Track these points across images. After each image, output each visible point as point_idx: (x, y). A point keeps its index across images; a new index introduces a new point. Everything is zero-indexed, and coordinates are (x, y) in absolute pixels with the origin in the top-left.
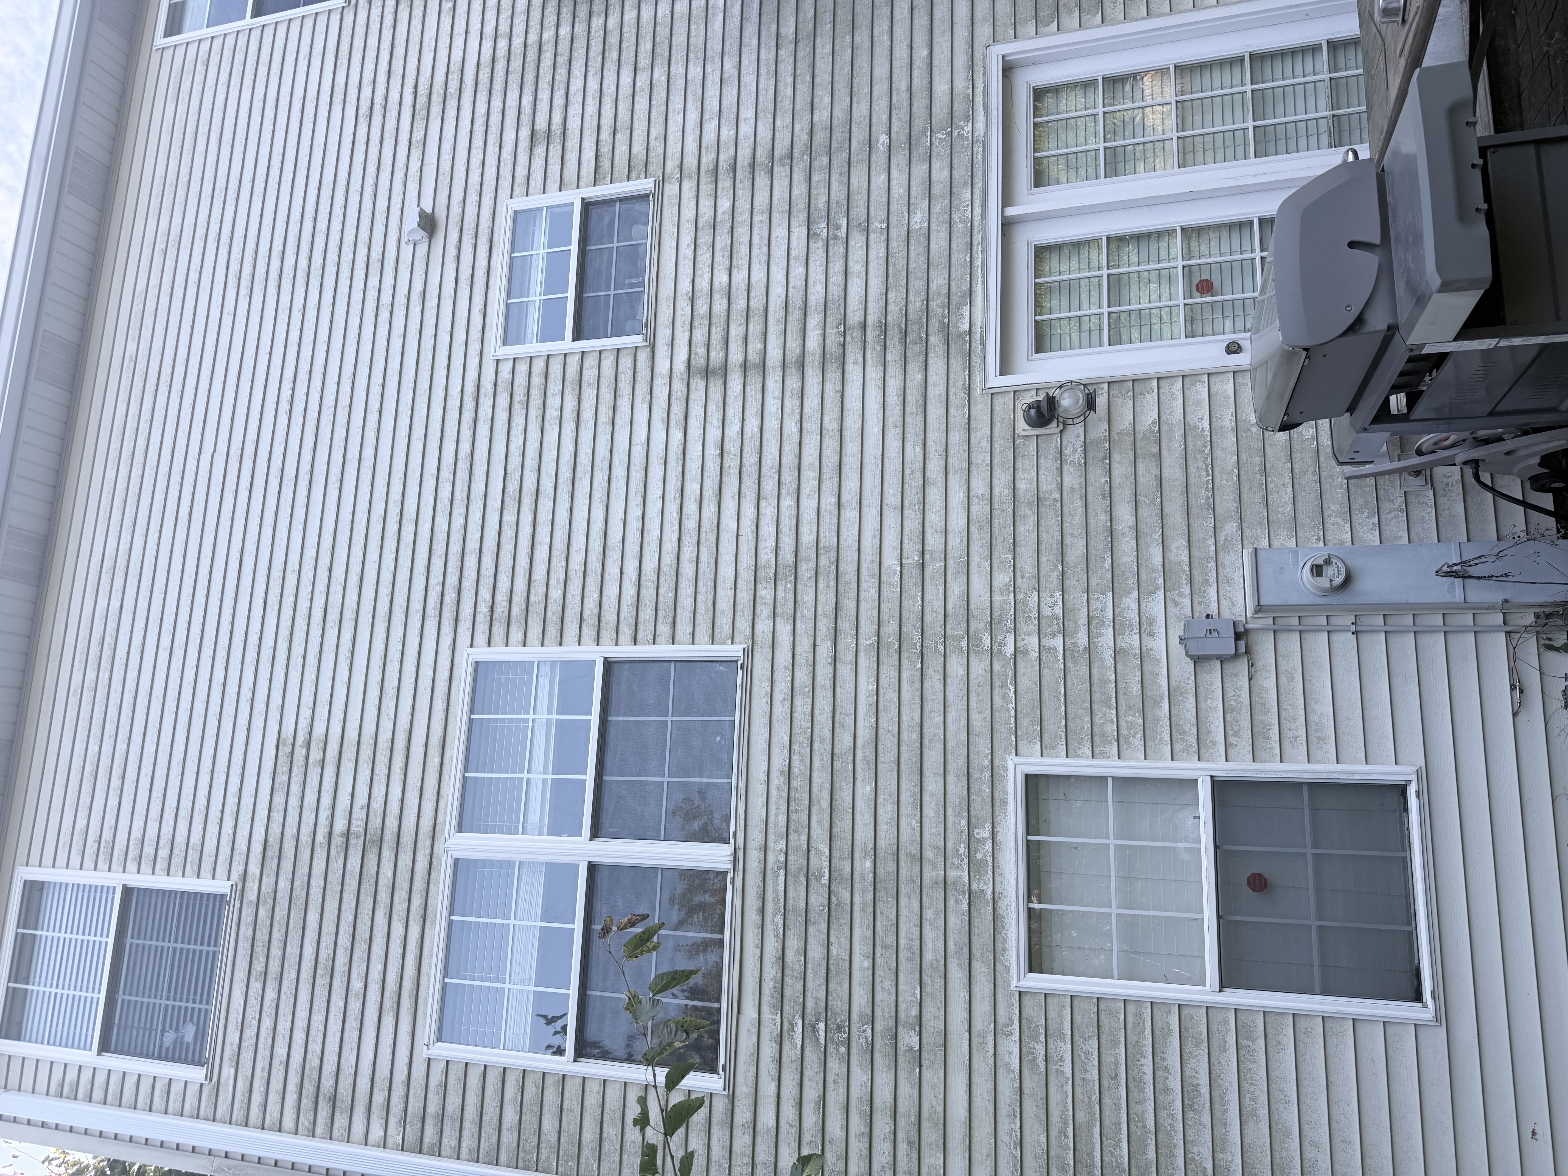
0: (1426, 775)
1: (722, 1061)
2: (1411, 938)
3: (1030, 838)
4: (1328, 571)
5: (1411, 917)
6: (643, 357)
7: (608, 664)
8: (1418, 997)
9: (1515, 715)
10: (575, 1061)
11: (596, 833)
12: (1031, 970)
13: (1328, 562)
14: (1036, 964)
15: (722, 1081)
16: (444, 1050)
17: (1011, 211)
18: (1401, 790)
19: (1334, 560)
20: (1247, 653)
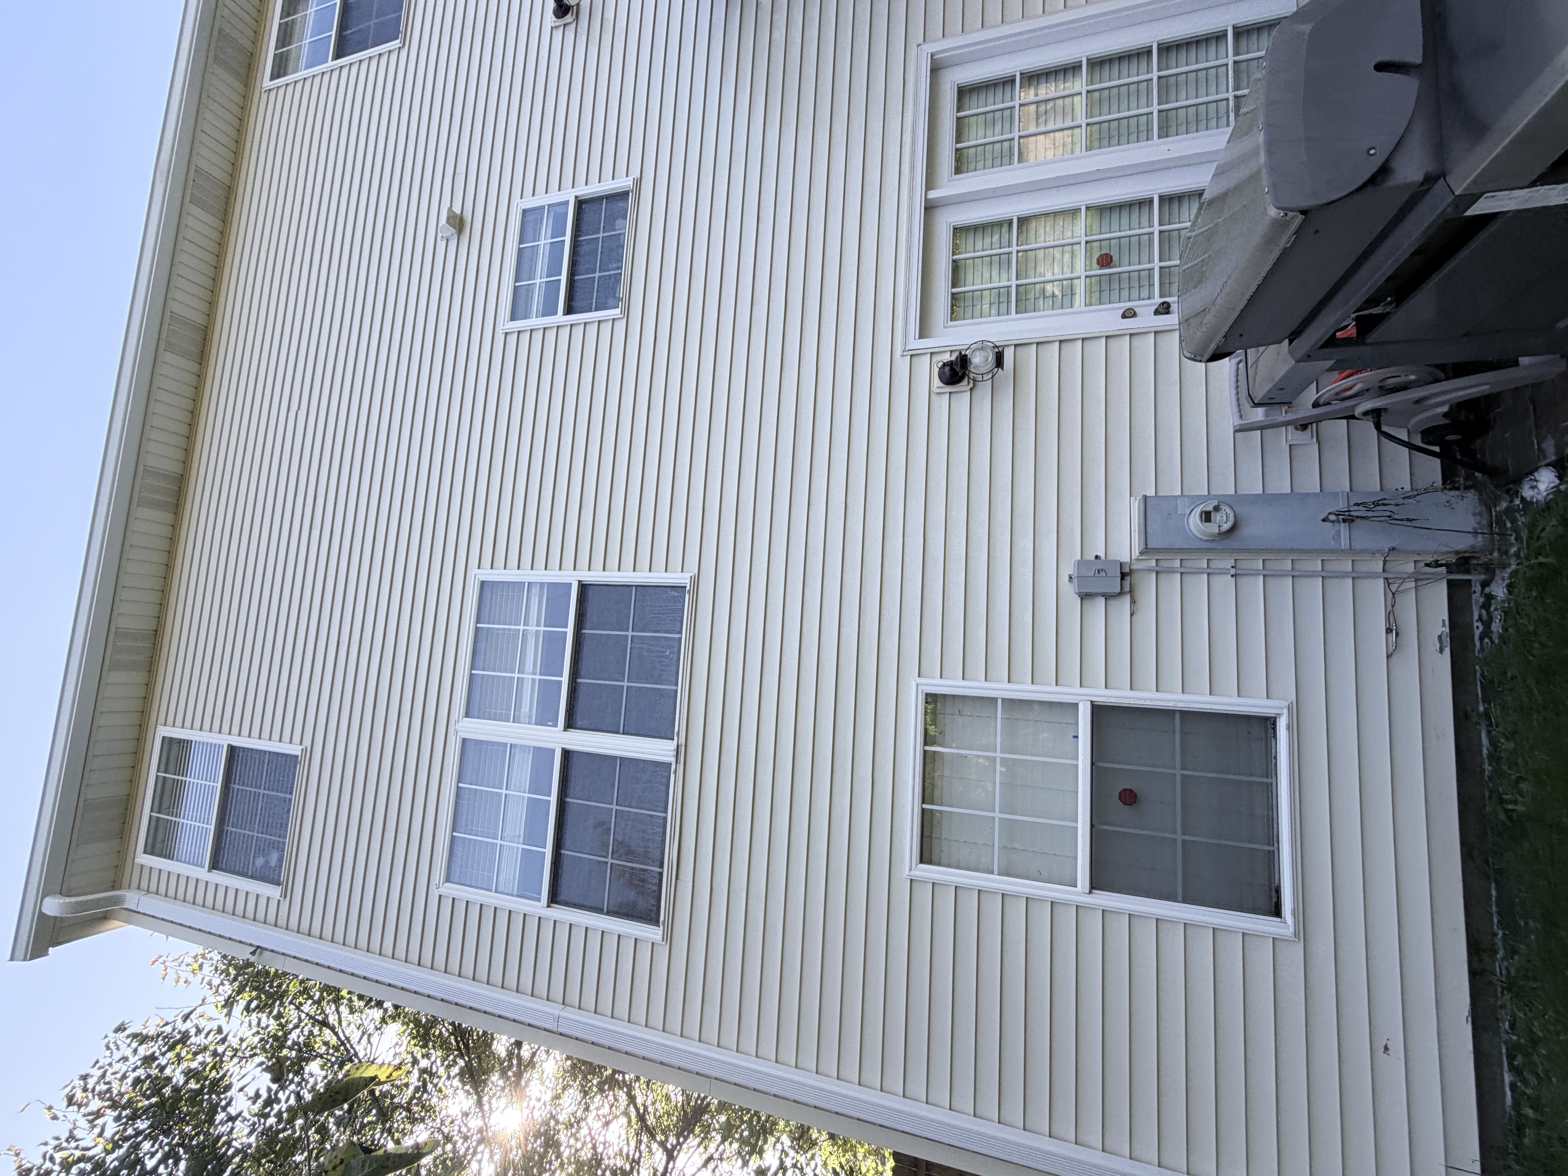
0: (1296, 709)
2: (1273, 857)
3: (927, 748)
4: (1217, 517)
5: (1273, 838)
6: (619, 328)
7: (582, 587)
8: (1276, 911)
9: (1389, 656)
10: (548, 906)
11: (570, 725)
12: (922, 861)
13: (1217, 509)
14: (926, 856)
15: (661, 932)
16: (451, 890)
17: (932, 194)
18: (1271, 722)
19: (1223, 507)
20: (1131, 592)
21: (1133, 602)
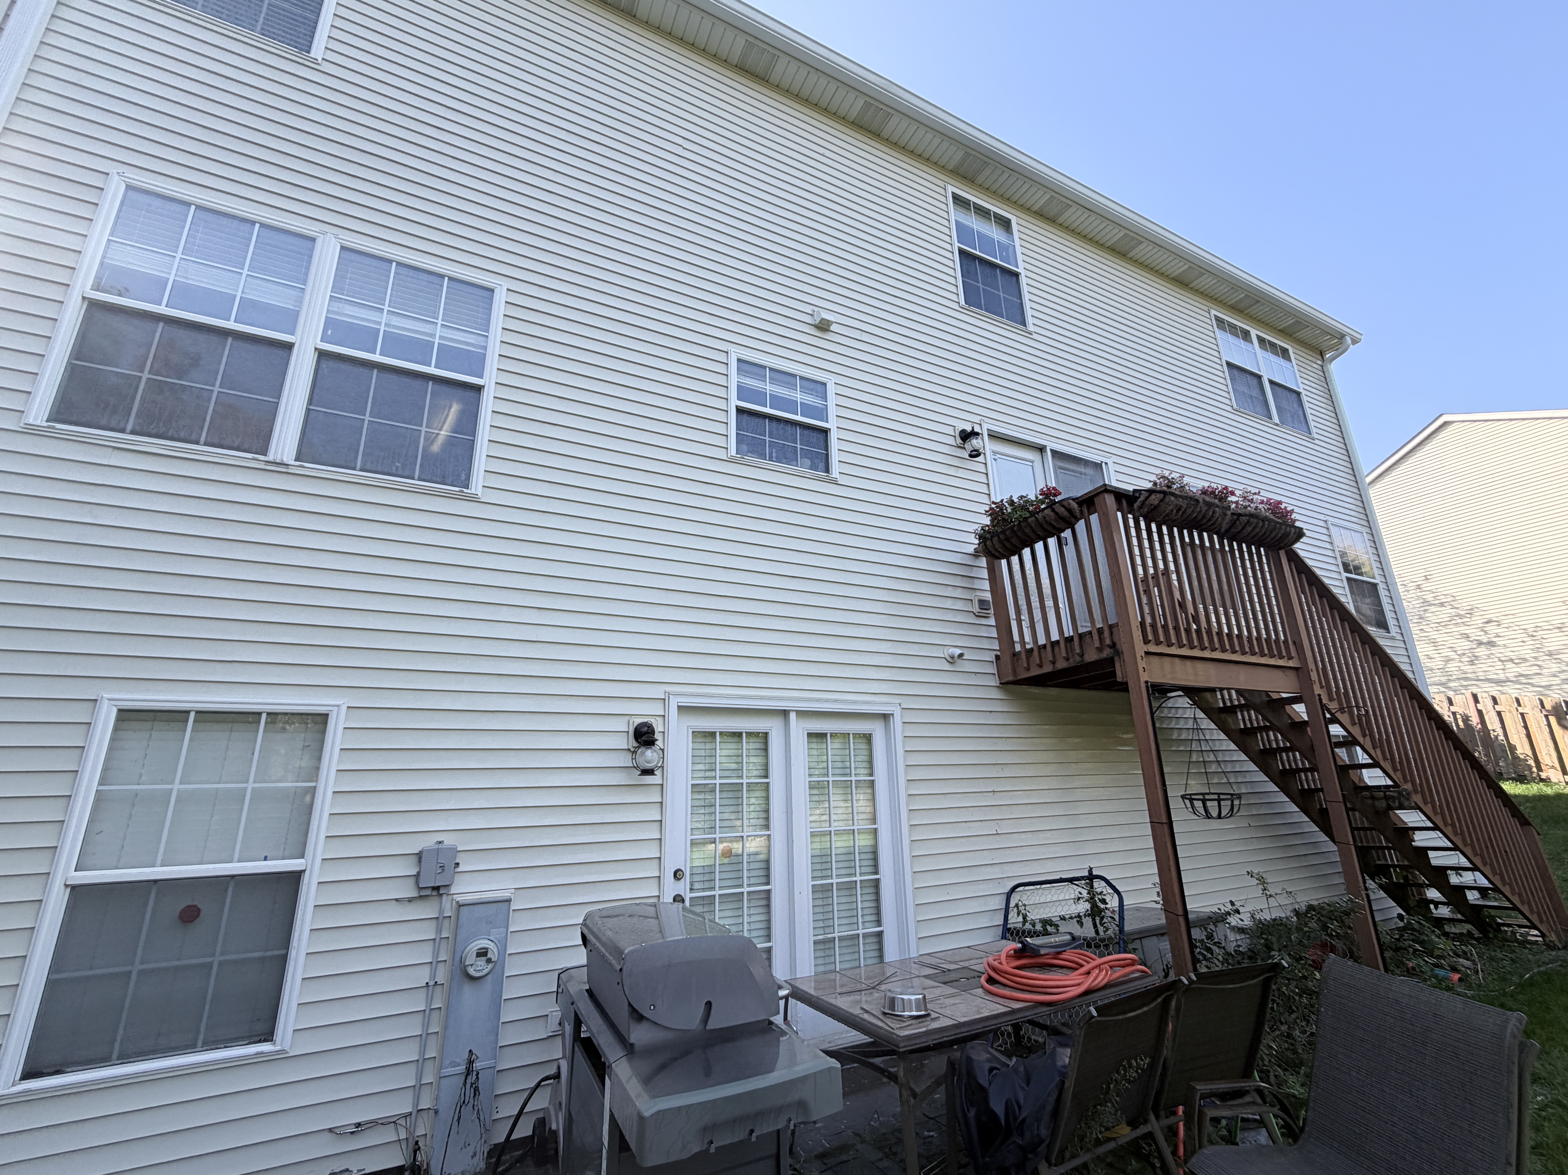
0: (279, 1058)
2: (101, 1061)
3: (264, 716)
4: (482, 962)
5: (125, 1058)
6: (719, 453)
7: (479, 389)
8: (27, 1076)
9: (330, 1130)
10: (84, 298)
11: (323, 354)
12: (120, 711)
13: (489, 961)
14: (127, 716)
15: (38, 423)
16: (115, 188)
17: (793, 716)
18: (267, 1038)
19: (490, 966)
20: (421, 897)
21: (410, 900)
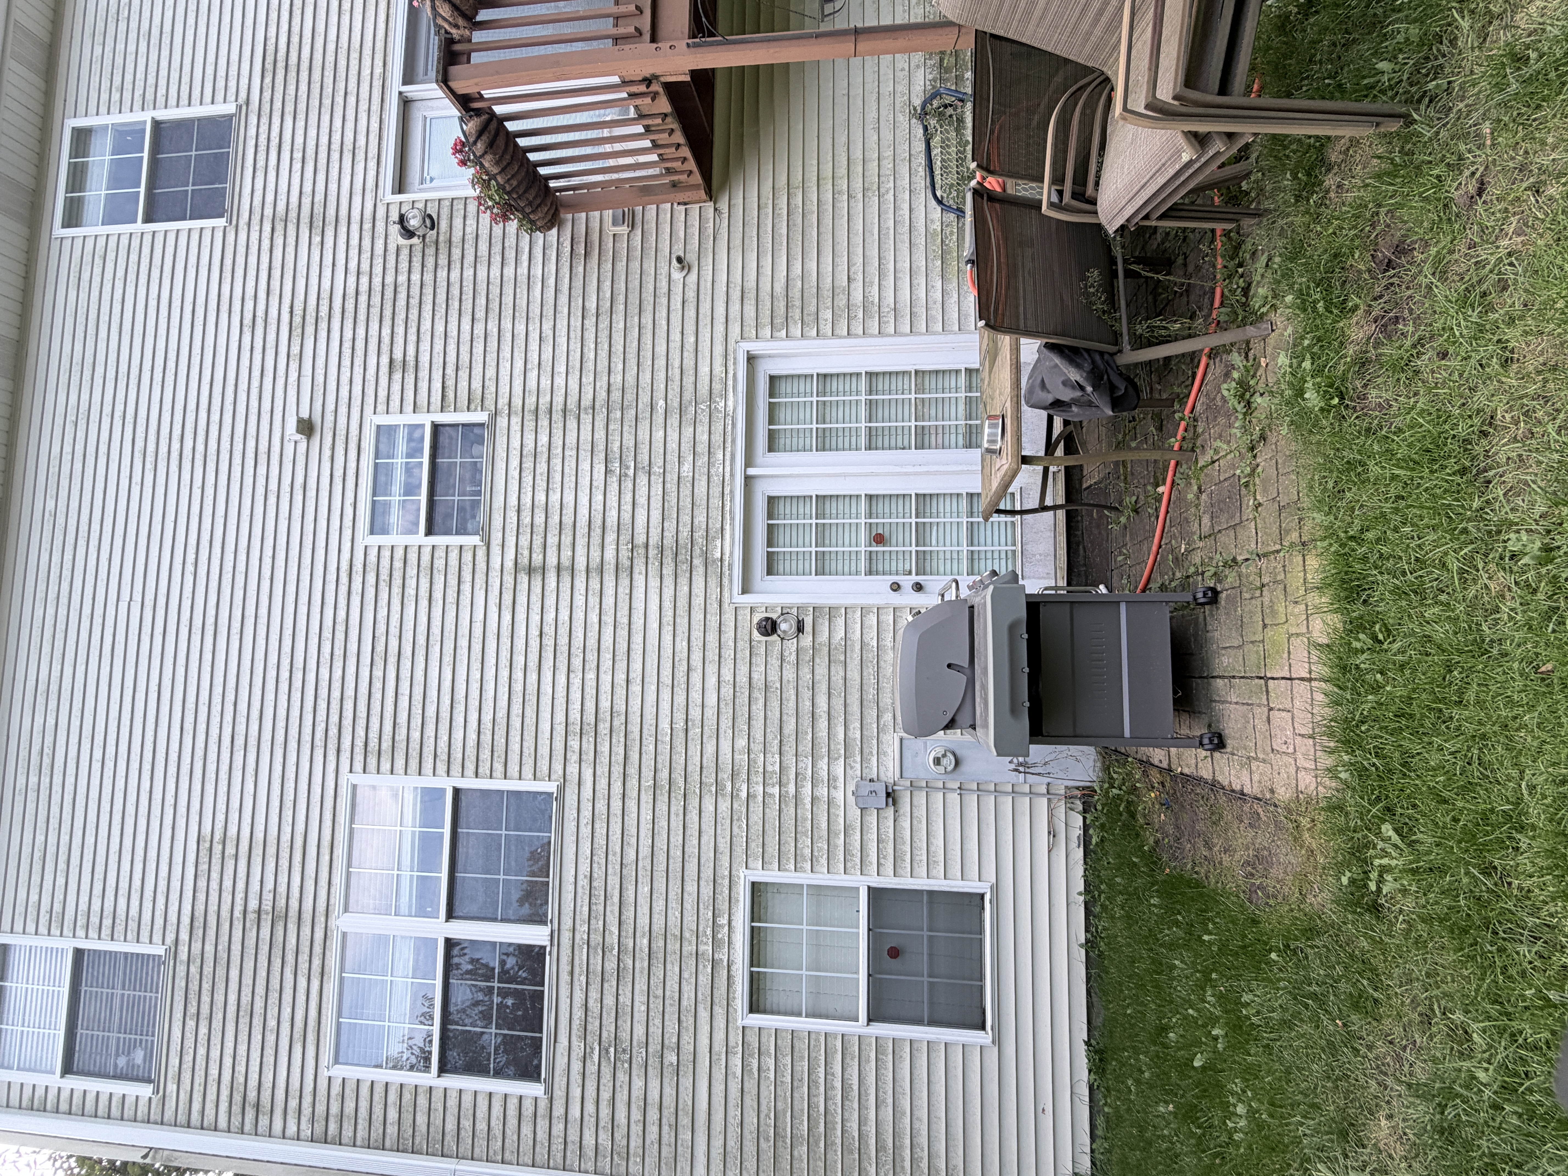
0: (996, 888)
1: (543, 1076)
2: (981, 990)
3: (754, 924)
4: (944, 761)
5: (981, 977)
6: (481, 554)
7: (457, 792)
8: (983, 1027)
9: (1049, 851)
10: (439, 1076)
11: (451, 915)
12: (751, 1011)
13: (944, 756)
14: (755, 1007)
15: (543, 1088)
16: (340, 1072)
17: (751, 471)
18: (982, 896)
19: (949, 754)
20: (894, 805)
21: (896, 811)
